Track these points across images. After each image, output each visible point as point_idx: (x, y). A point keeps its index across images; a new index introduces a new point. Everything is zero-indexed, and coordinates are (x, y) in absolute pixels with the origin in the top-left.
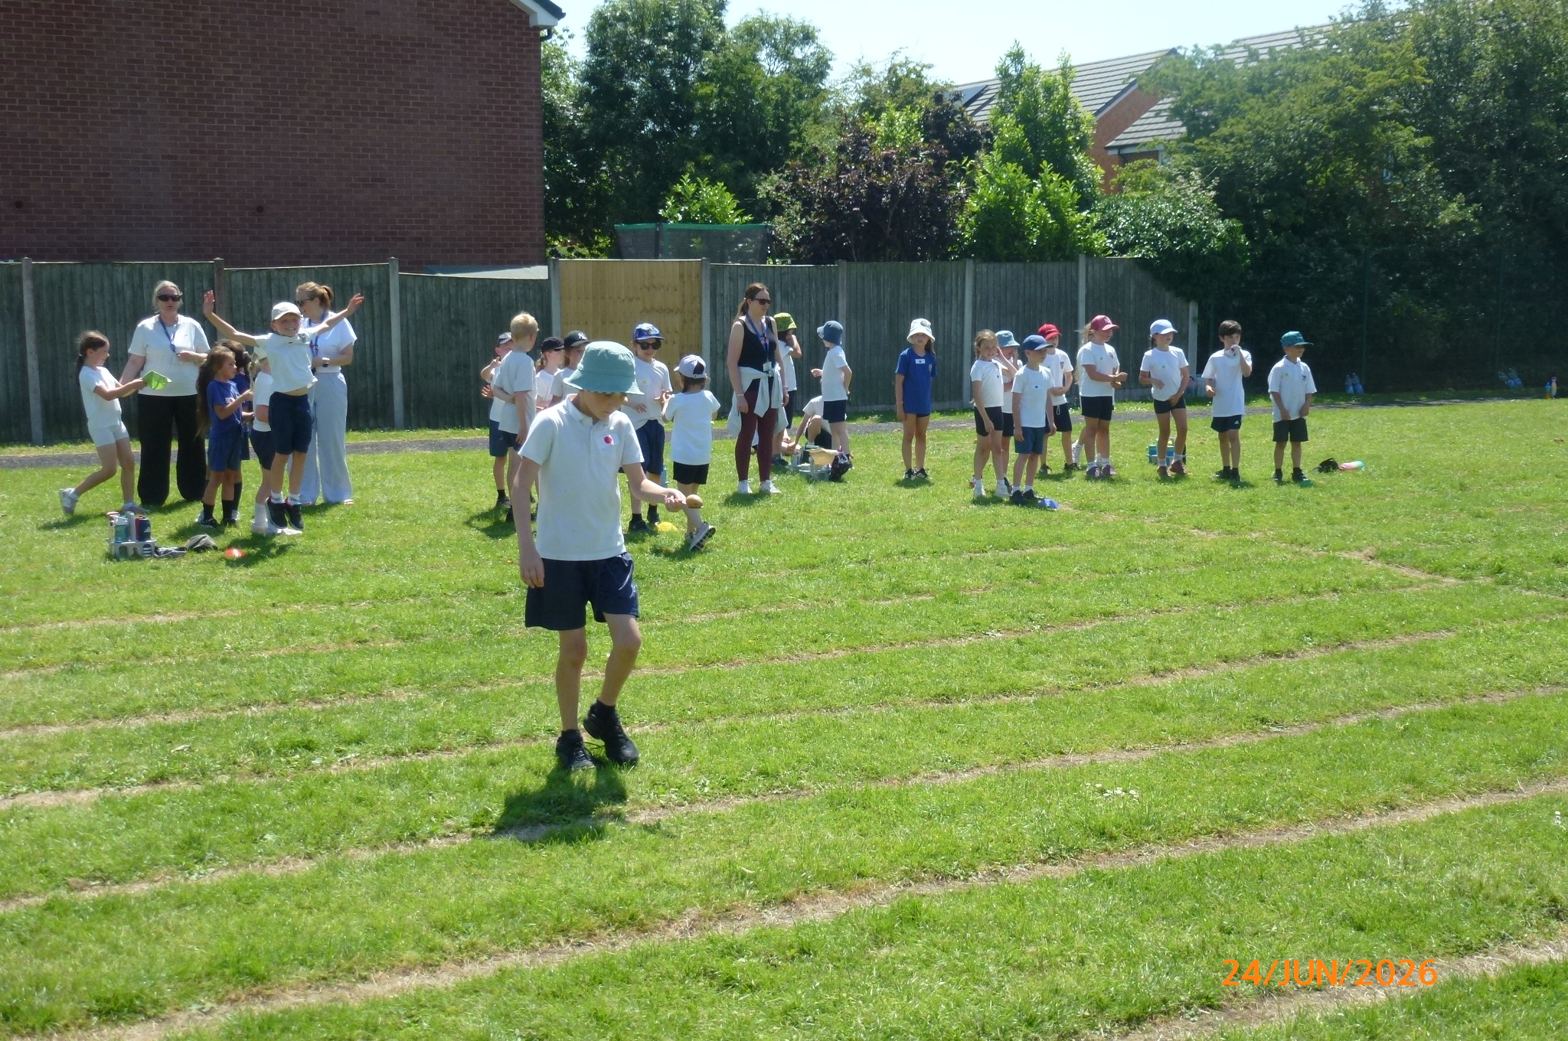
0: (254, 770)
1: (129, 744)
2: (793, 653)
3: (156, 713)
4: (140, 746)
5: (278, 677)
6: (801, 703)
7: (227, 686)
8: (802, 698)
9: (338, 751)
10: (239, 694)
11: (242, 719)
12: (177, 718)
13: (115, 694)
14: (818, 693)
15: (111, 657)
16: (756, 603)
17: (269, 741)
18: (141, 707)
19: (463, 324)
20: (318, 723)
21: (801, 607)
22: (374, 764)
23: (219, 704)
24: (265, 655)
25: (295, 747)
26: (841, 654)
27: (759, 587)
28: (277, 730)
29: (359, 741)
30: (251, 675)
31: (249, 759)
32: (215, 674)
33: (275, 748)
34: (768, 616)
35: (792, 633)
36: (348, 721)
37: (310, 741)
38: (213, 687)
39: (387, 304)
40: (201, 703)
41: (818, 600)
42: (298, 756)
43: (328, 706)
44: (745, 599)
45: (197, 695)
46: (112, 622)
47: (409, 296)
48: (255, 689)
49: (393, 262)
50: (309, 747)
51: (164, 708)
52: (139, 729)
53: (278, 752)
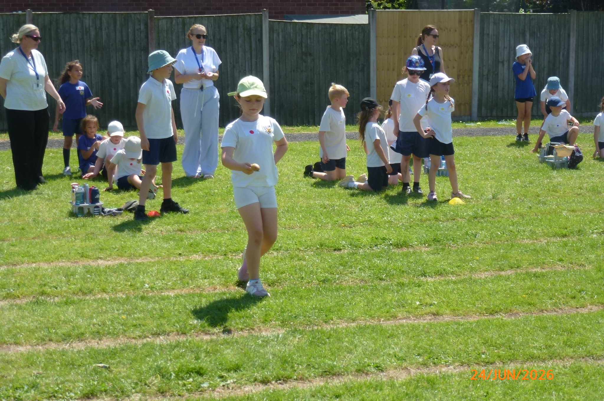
0: (159, 391)
1: (71, 365)
2: (558, 307)
3: (93, 338)
4: (80, 366)
5: (180, 312)
6: (570, 351)
7: (144, 319)
8: (570, 346)
9: (221, 377)
10: (152, 325)
11: (152, 347)
12: (107, 344)
13: (65, 322)
14: (581, 343)
15: (65, 292)
16: (525, 264)
17: (171, 367)
18: (83, 334)
19: (310, 54)
20: (207, 353)
21: (559, 269)
22: (247, 389)
23: (138, 333)
24: (172, 294)
25: (189, 372)
26: (595, 308)
27: (526, 251)
28: (177, 358)
29: (236, 369)
30: (161, 310)
31: (156, 381)
32: (136, 309)
33: (174, 373)
34: (536, 276)
35: (556, 291)
36: (229, 351)
37: (201, 368)
38: (135, 319)
39: (261, 41)
40: (125, 331)
41: (572, 263)
42: (191, 380)
43: (214, 337)
44: (517, 260)
45: (122, 325)
46: (69, 264)
47: (275, 36)
48: (164, 321)
49: (265, 12)
50: (200, 373)
51: (98, 335)
52: (79, 352)
53: (177, 376)
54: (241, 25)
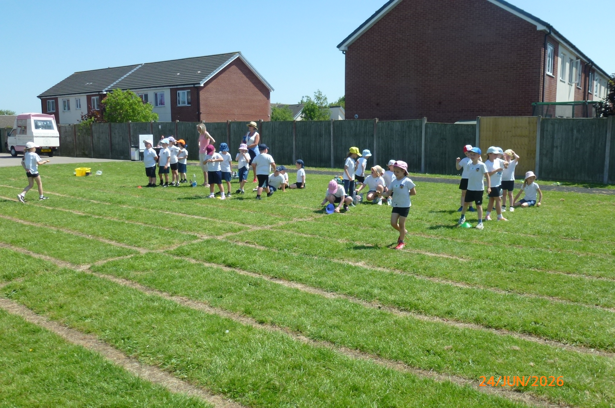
39: (421, 132)
47: (428, 130)
49: (424, 119)
54: (413, 125)
